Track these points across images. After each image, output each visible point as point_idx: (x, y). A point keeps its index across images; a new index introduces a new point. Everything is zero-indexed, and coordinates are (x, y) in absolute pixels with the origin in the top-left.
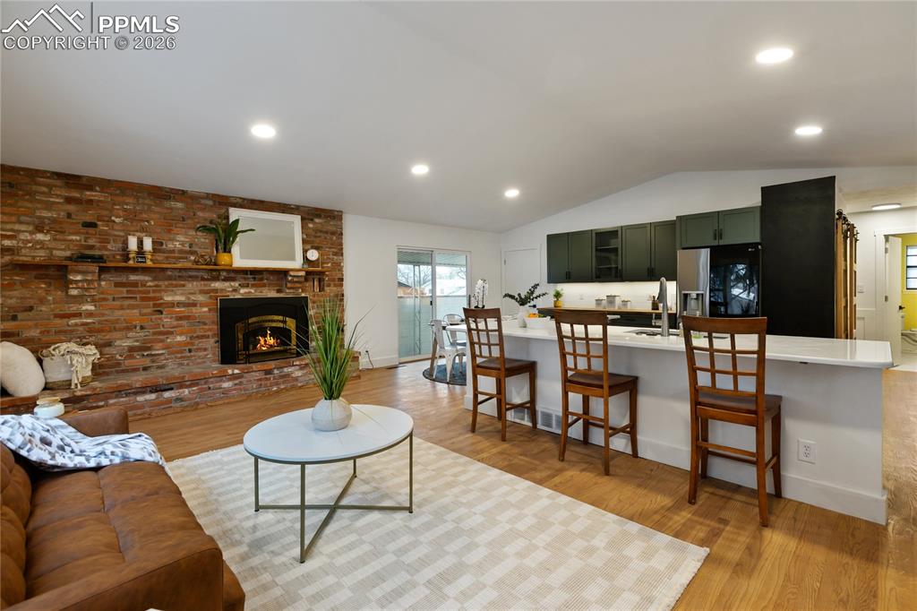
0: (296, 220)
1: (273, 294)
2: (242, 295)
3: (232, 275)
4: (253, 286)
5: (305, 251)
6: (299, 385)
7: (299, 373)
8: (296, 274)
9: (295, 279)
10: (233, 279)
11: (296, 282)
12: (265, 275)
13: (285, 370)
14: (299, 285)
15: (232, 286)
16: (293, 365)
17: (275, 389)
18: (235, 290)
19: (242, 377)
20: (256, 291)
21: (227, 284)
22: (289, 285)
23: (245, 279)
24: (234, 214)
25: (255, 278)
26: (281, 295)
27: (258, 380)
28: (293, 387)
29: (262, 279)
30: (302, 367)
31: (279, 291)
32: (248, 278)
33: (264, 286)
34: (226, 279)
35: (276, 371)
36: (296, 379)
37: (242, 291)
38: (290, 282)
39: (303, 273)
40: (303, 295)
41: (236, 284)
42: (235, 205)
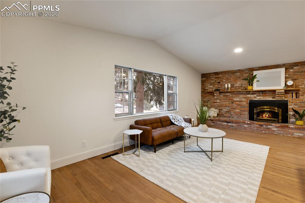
0: (283, 70)
1: (270, 99)
2: (258, 99)
3: (254, 92)
4: (262, 96)
5: (286, 82)
6: (275, 133)
7: (276, 129)
8: (279, 91)
9: (279, 93)
10: (254, 94)
11: (280, 94)
12: (267, 92)
13: (269, 126)
14: (282, 96)
15: (254, 96)
16: (272, 125)
17: (264, 132)
18: (255, 97)
19: (251, 125)
20: (263, 98)
21: (252, 95)
22: (277, 95)
23: (259, 94)
24: (255, 73)
25: (263, 93)
26: (275, 99)
27: (257, 127)
28: (272, 133)
29: (266, 94)
30: (276, 127)
31: (273, 98)
32: (260, 93)
33: (267, 96)
34: (252, 94)
35: (264, 126)
36: (274, 131)
37: (258, 98)
38: (277, 94)
39: (283, 91)
40: (286, 99)
41: (255, 95)
42: (256, 70)
